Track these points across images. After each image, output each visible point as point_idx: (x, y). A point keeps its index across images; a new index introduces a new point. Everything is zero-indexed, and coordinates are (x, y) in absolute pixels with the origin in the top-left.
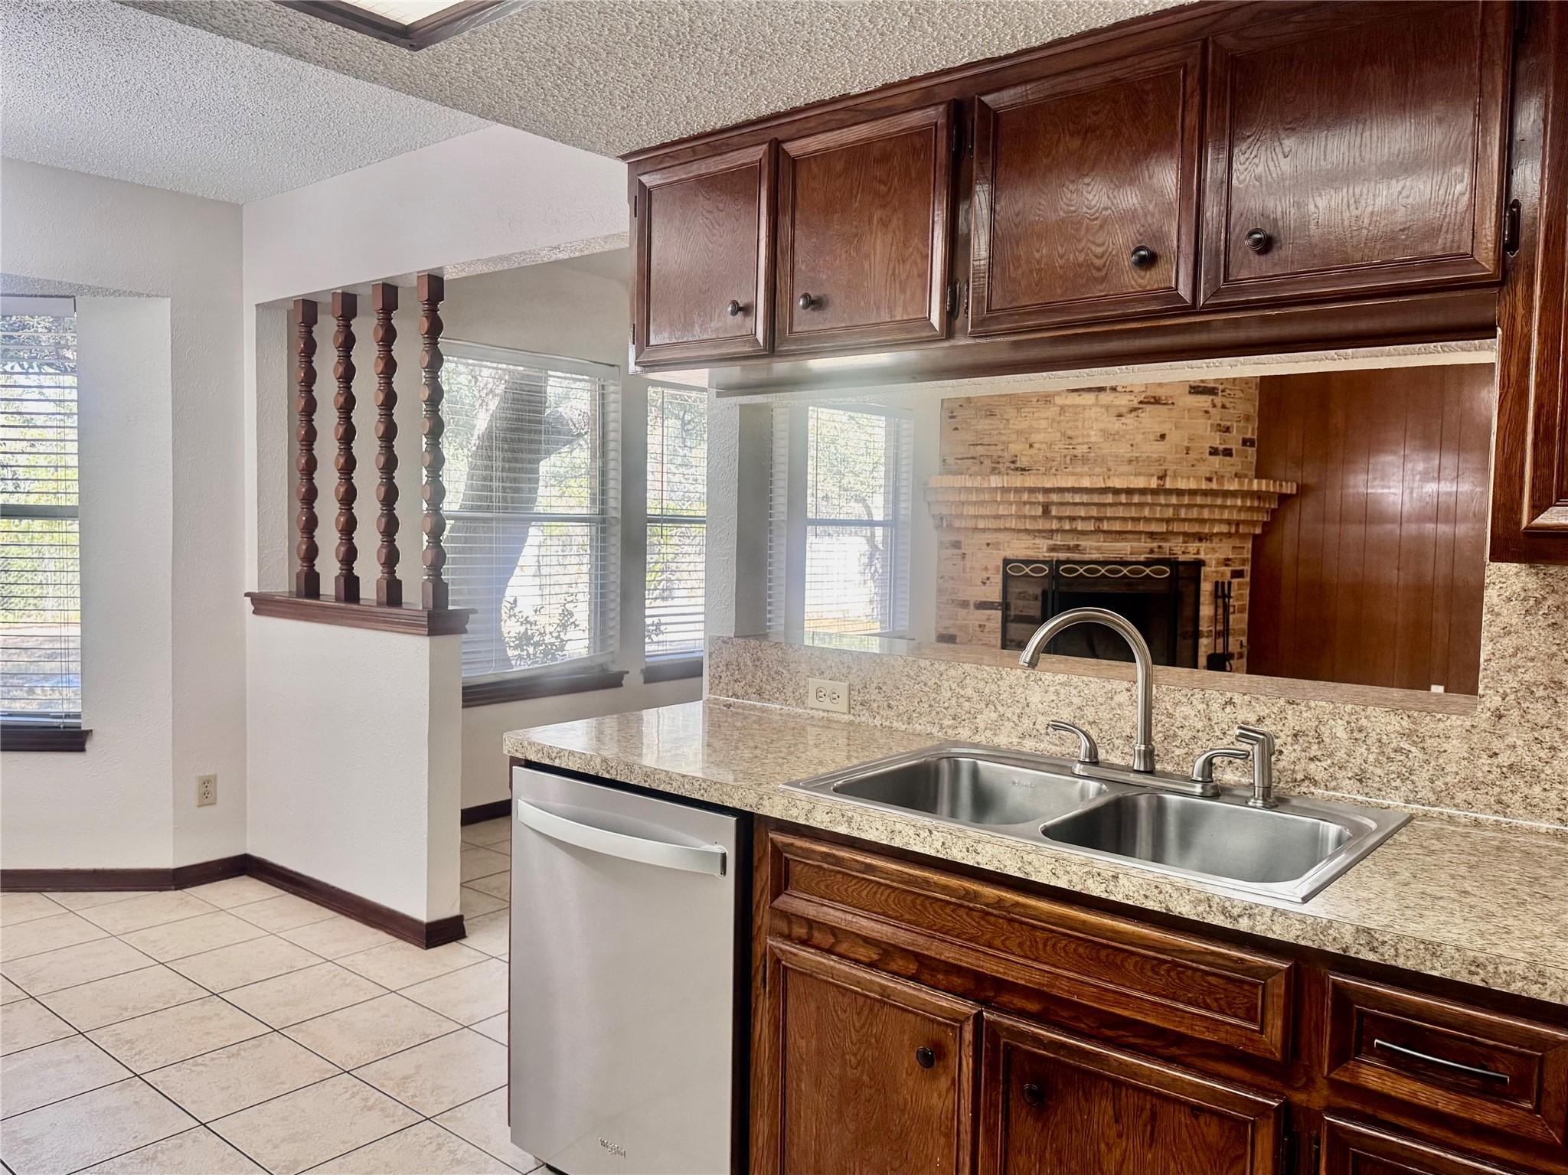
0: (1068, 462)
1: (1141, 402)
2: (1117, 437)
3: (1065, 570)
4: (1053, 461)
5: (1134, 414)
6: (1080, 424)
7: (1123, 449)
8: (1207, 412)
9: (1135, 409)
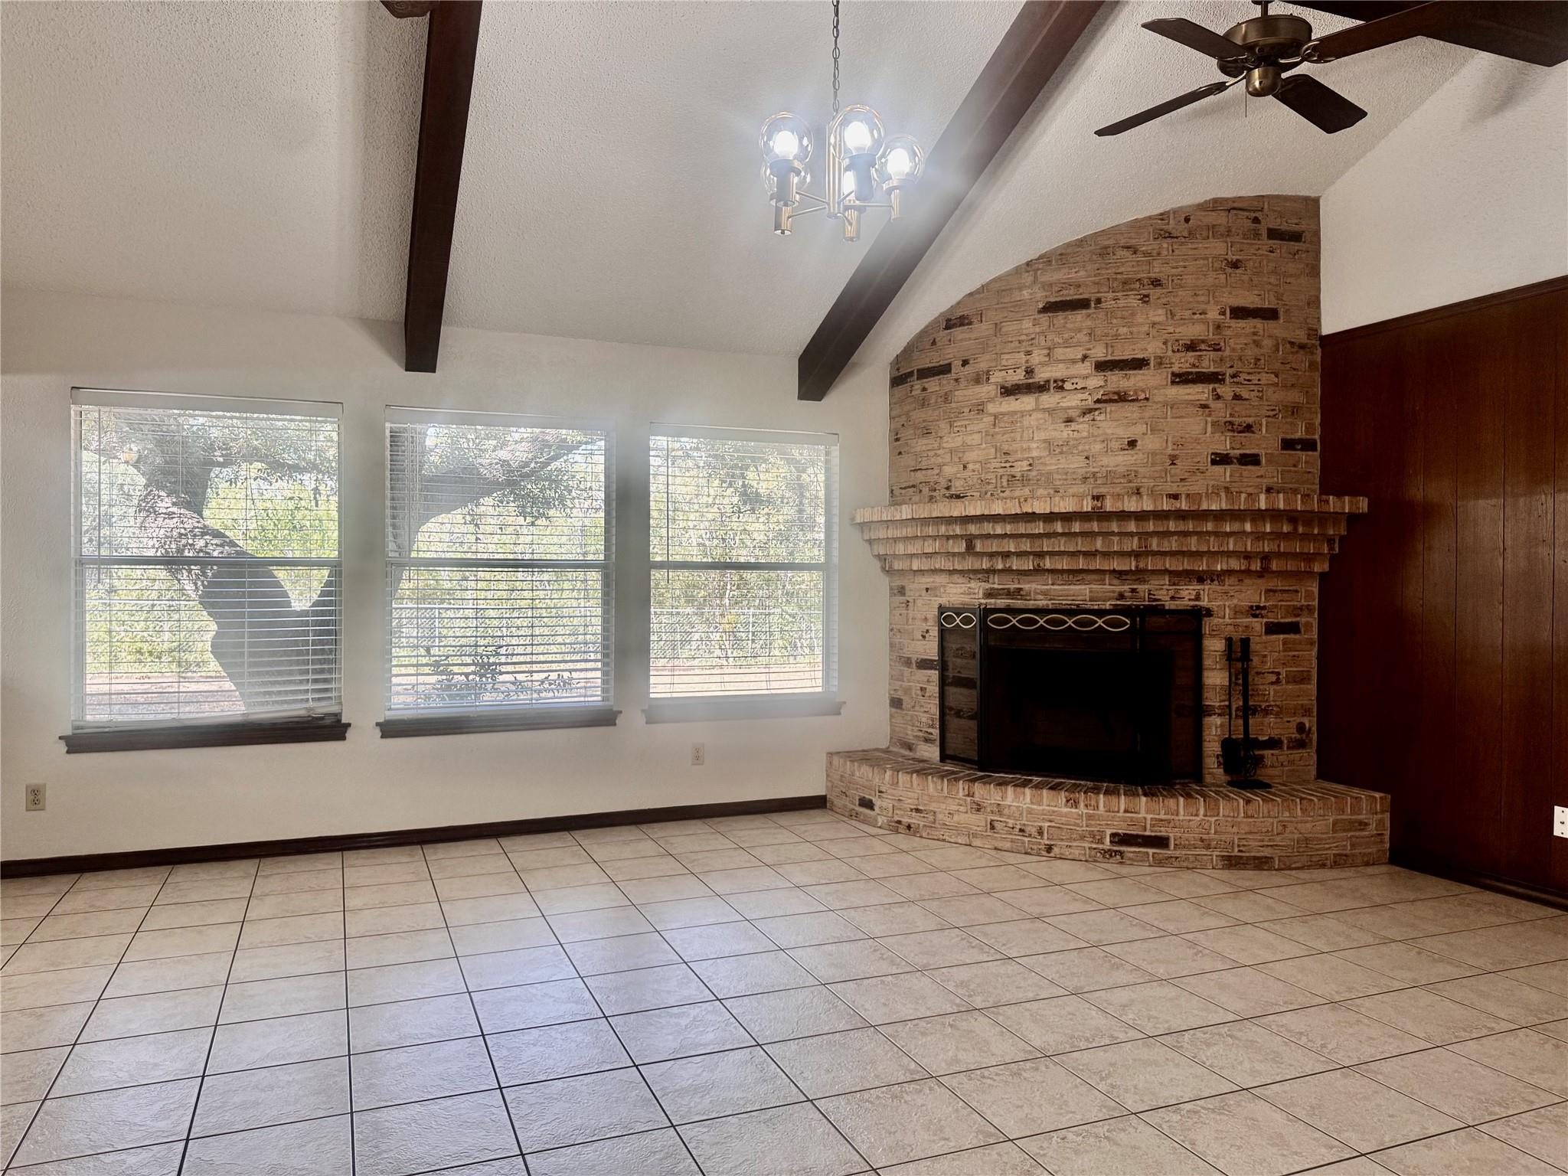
0: (1005, 484)
1: (1098, 401)
2: (1064, 449)
3: (995, 621)
4: (989, 483)
5: (1088, 417)
6: (1018, 436)
7: (1076, 463)
8: (1204, 407)
9: (1090, 411)
